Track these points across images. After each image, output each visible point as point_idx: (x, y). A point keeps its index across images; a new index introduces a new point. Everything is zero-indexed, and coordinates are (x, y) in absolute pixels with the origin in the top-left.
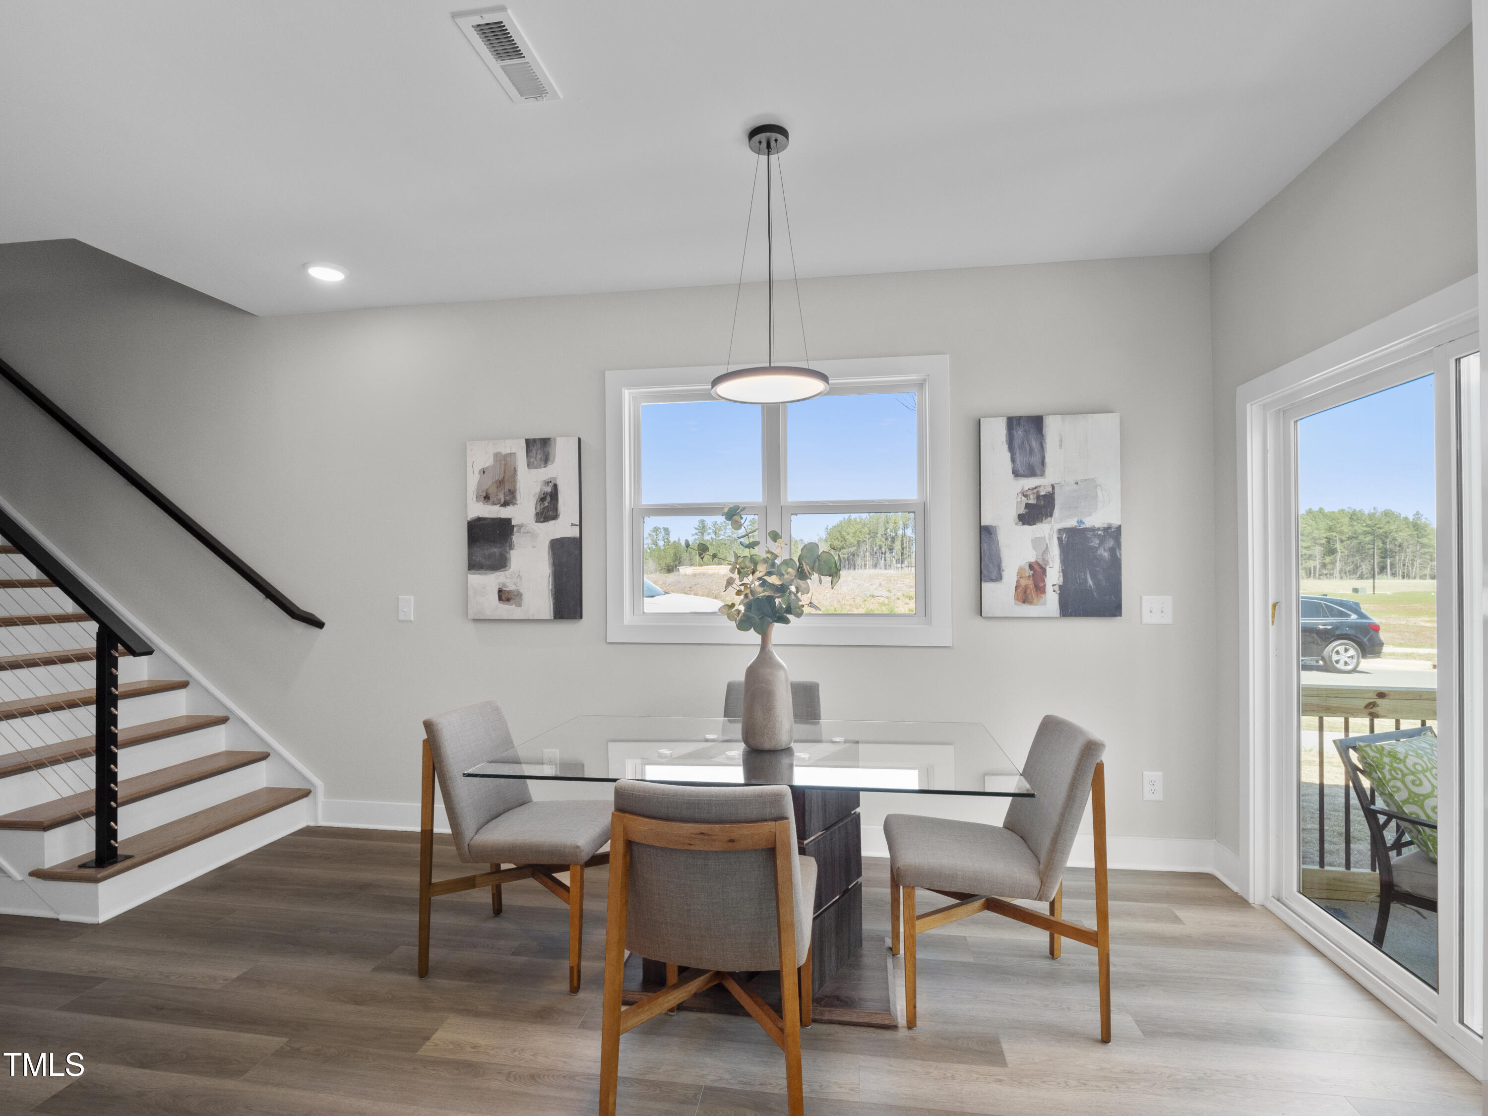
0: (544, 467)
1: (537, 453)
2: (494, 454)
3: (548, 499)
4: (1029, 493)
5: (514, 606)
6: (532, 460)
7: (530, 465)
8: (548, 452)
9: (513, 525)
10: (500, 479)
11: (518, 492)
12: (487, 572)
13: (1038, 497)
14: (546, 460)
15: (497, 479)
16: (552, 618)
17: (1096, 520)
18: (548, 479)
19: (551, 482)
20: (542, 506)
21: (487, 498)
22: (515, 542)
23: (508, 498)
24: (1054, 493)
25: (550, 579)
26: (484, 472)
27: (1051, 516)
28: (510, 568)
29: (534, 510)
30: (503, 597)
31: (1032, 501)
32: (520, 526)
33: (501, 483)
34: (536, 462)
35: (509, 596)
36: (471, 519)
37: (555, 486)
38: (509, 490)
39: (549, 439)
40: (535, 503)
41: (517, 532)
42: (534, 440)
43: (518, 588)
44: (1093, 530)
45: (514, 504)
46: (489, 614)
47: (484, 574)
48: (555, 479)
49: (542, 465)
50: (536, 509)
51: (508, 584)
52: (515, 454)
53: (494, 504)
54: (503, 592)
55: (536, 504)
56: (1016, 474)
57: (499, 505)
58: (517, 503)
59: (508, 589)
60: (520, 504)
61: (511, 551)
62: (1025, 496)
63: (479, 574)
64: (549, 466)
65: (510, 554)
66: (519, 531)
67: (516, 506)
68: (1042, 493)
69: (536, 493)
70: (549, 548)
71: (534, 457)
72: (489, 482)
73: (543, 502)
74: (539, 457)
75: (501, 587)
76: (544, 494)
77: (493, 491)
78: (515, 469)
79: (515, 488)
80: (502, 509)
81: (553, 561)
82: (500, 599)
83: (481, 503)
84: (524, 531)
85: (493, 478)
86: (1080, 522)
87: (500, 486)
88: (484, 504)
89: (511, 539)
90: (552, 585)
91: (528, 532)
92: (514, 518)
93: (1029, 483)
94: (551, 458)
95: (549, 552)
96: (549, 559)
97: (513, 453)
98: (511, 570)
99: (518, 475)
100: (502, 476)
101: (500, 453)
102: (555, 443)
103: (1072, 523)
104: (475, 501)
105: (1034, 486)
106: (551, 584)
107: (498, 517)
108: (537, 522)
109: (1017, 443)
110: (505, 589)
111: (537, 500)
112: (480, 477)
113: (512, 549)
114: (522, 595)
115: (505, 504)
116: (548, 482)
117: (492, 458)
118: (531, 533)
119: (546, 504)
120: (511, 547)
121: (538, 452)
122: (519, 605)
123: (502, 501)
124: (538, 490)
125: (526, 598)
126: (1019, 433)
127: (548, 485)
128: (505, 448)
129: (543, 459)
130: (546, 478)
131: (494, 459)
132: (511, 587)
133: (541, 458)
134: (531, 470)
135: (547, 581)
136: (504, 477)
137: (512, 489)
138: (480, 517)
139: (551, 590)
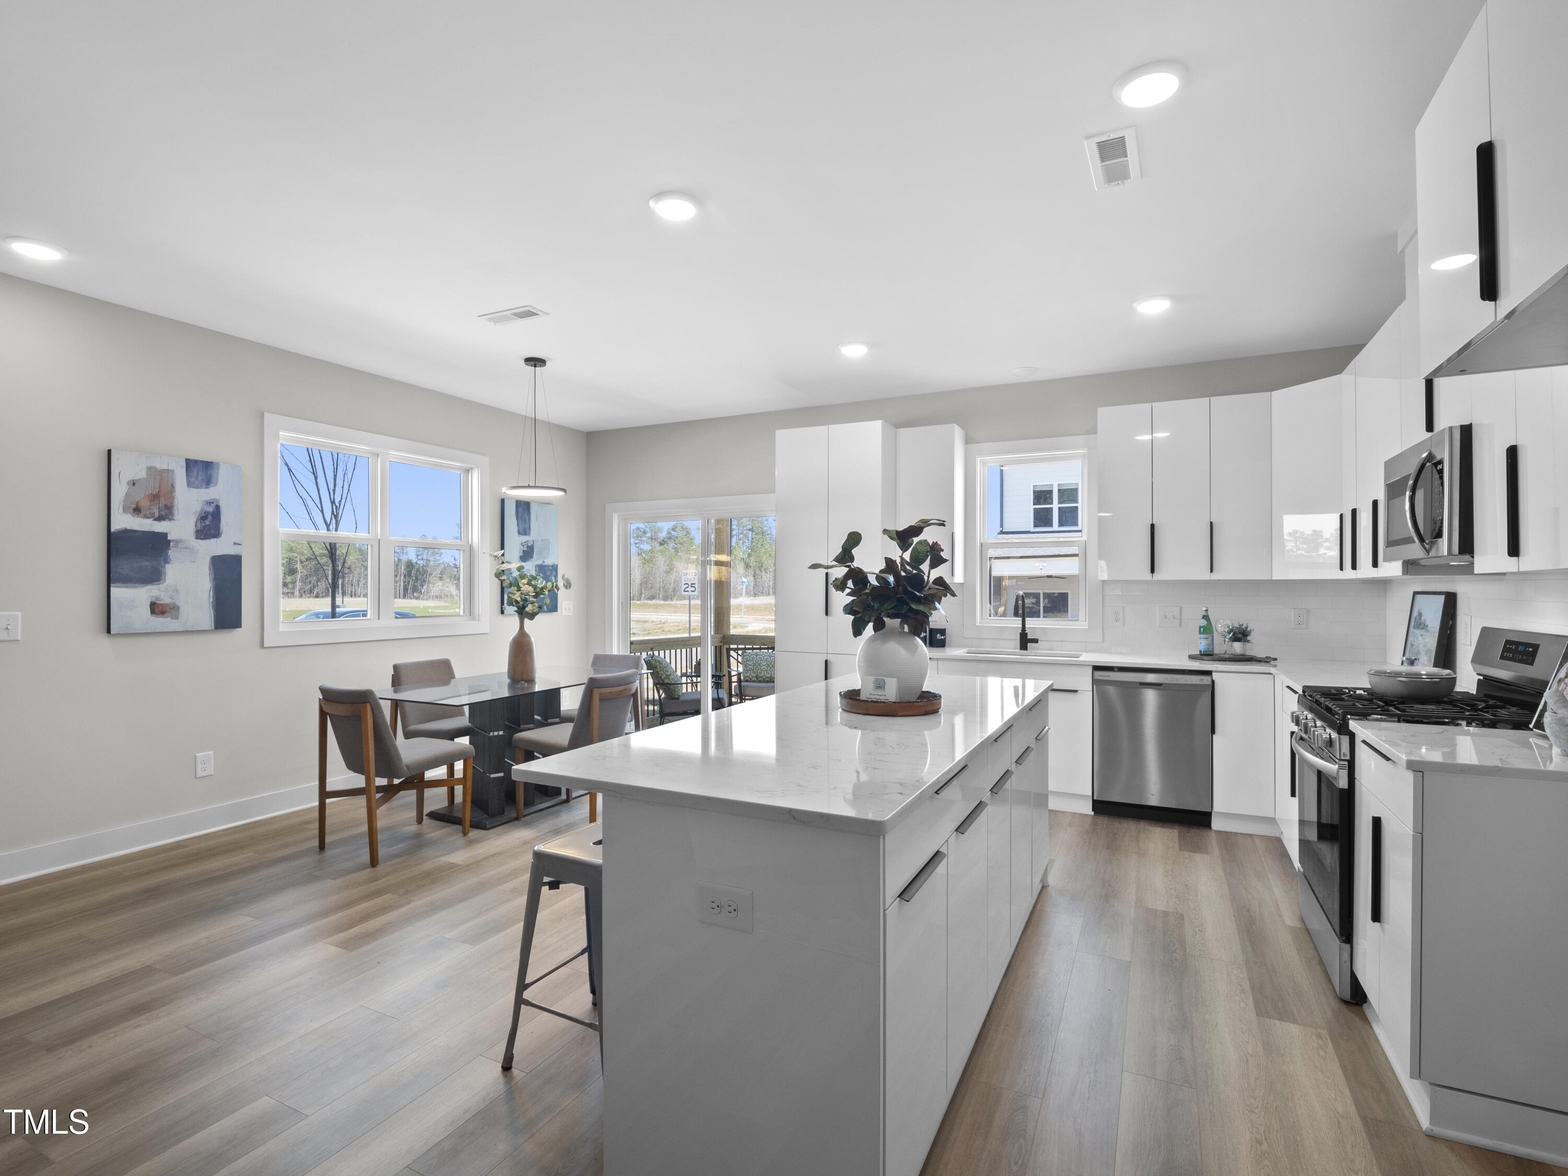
0: (206, 488)
1: (198, 473)
2: (147, 467)
3: (210, 518)
4: (524, 544)
5: (169, 618)
6: (192, 480)
7: (190, 484)
8: (211, 475)
9: (169, 540)
10: (154, 493)
11: (176, 508)
12: (137, 585)
13: (528, 547)
14: (208, 482)
15: (150, 492)
16: (213, 628)
17: (549, 562)
18: (210, 500)
19: (213, 503)
20: (203, 524)
21: (137, 510)
22: (171, 557)
23: (163, 513)
24: (533, 545)
25: (211, 592)
26: (134, 484)
27: (532, 558)
28: (165, 582)
29: (194, 527)
30: (157, 610)
31: (525, 549)
32: (178, 542)
33: (155, 497)
34: (196, 483)
35: (164, 609)
36: (115, 530)
37: (218, 508)
38: (165, 506)
39: (212, 463)
40: (195, 520)
41: (174, 547)
42: (196, 462)
43: (174, 601)
44: (547, 566)
45: (171, 520)
46: (138, 627)
47: (132, 587)
48: (218, 500)
49: (204, 486)
50: (196, 526)
51: (162, 597)
52: (172, 471)
53: (146, 517)
54: (156, 605)
55: (196, 522)
56: (519, 533)
57: (153, 519)
58: (175, 518)
59: (162, 602)
60: (178, 520)
61: (167, 565)
62: (523, 546)
63: (126, 587)
64: (211, 488)
65: (165, 568)
66: (176, 546)
67: (173, 521)
68: (529, 545)
69: (196, 512)
70: (210, 564)
71: (195, 476)
72: (140, 496)
73: (204, 520)
74: (200, 478)
75: (154, 600)
76: (205, 513)
77: (145, 504)
78: (173, 486)
79: (172, 503)
80: (157, 523)
81: (215, 576)
82: (153, 611)
83: (129, 515)
84: (182, 546)
85: (146, 491)
86: (543, 562)
87: (154, 499)
88: (133, 516)
89: (168, 553)
90: (213, 598)
91: (186, 548)
92: (170, 533)
93: (524, 538)
94: (214, 480)
95: (210, 568)
96: (210, 574)
97: (170, 470)
98: (165, 584)
99: (176, 491)
100: (157, 490)
101: (155, 468)
102: (218, 469)
103: (540, 562)
104: (122, 511)
105: (526, 540)
106: (211, 597)
107: (151, 530)
108: (196, 538)
109: (520, 515)
110: (158, 602)
111: (198, 518)
112: (129, 489)
113: (168, 563)
114: (179, 608)
115: (160, 519)
116: (210, 503)
117: (145, 471)
118: (190, 549)
119: (207, 523)
120: (167, 561)
121: (200, 473)
122: (176, 617)
123: (157, 515)
124: (199, 509)
125: (185, 610)
126: (521, 510)
127: (210, 505)
128: (161, 464)
129: (204, 480)
130: (208, 498)
131: (147, 472)
132: (166, 600)
133: (202, 480)
134: (191, 489)
135: (208, 593)
136: (159, 492)
137: (169, 504)
138: (128, 528)
139: (212, 602)
